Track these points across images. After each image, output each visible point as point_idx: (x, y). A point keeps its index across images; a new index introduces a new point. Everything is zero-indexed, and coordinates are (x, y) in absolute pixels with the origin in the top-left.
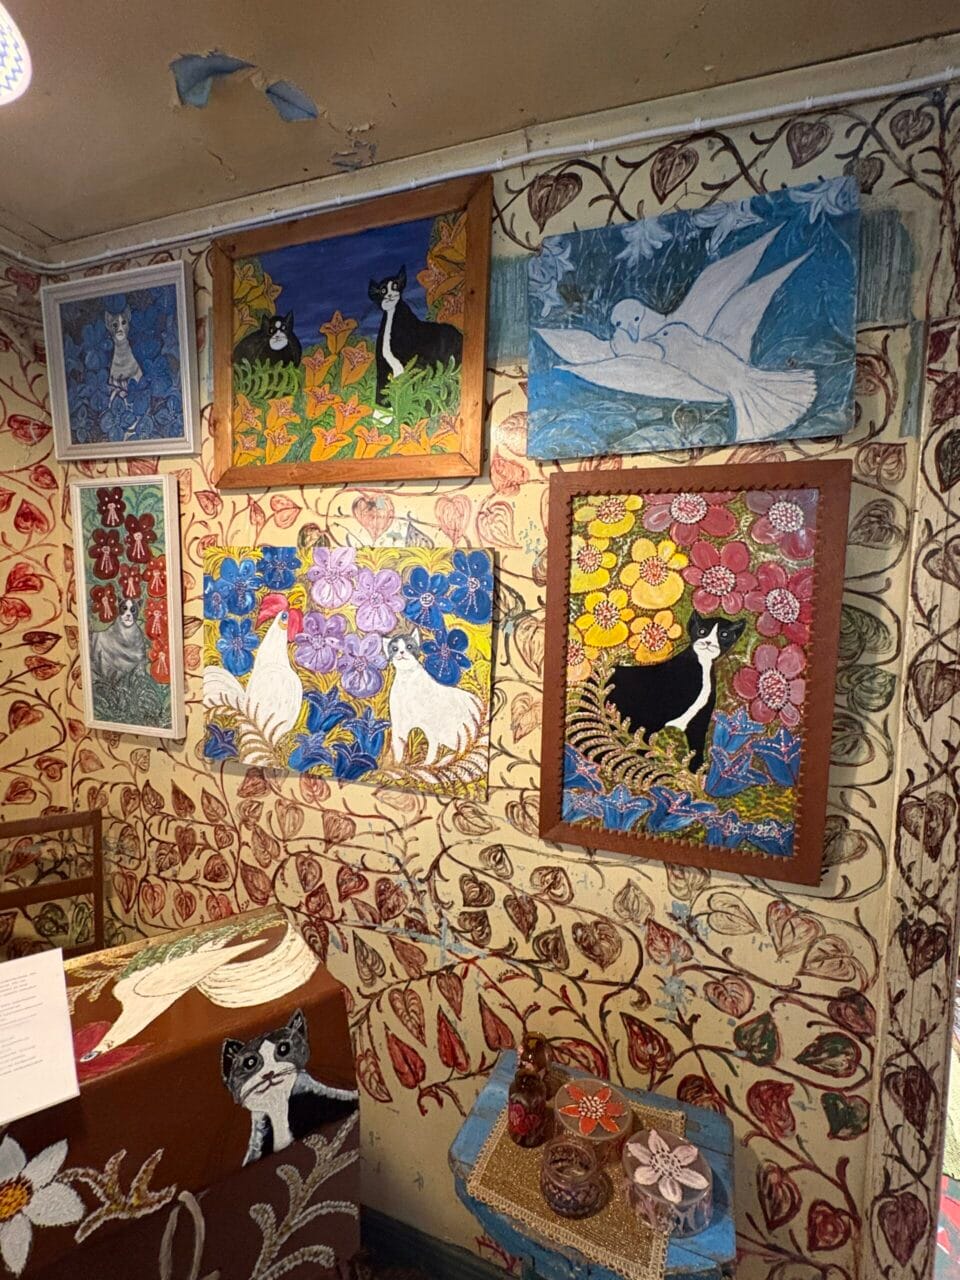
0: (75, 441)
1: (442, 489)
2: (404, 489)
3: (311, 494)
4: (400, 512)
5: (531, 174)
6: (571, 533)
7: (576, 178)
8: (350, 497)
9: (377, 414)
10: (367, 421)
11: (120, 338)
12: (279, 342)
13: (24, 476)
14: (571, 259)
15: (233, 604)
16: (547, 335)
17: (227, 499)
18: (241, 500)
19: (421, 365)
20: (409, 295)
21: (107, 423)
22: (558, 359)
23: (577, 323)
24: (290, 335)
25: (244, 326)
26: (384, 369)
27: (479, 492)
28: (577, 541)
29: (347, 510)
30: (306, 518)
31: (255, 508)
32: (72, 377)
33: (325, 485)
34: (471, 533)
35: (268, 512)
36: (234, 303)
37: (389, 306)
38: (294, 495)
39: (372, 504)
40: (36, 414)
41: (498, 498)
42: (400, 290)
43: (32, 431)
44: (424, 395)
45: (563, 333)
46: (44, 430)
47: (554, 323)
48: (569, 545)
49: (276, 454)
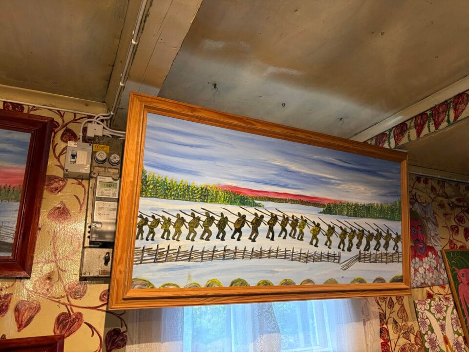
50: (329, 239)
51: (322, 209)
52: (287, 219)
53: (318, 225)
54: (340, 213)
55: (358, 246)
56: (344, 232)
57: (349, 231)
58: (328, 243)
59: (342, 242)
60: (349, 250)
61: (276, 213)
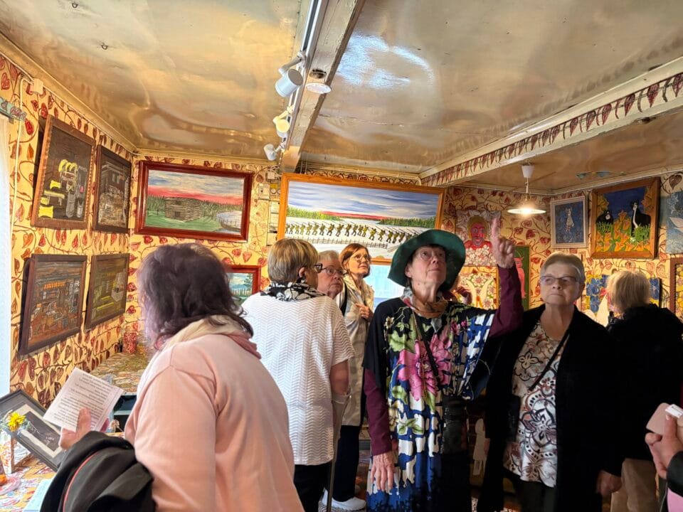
0: (557, 243)
1: (648, 260)
2: (639, 260)
3: (615, 260)
4: (637, 266)
5: (670, 175)
6: (676, 274)
7: (680, 177)
8: (625, 261)
9: (631, 239)
10: (629, 240)
11: (569, 215)
12: (608, 217)
13: (543, 254)
14: (678, 199)
15: (594, 291)
16: (671, 219)
17: (594, 260)
18: (598, 261)
19: (642, 226)
20: (640, 206)
21: (565, 238)
22: (675, 226)
23: (679, 216)
24: (611, 216)
25: (600, 213)
26: (633, 226)
27: (656, 262)
28: (677, 277)
29: (624, 265)
30: (613, 267)
31: (601, 264)
32: (557, 225)
33: (618, 258)
34: (655, 274)
35: (604, 265)
36: (598, 206)
37: (635, 209)
38: (611, 260)
39: (630, 264)
40: (547, 236)
41: (661, 263)
42: (638, 205)
43: (546, 241)
44: (643, 234)
45: (676, 219)
46: (549, 240)
47: (674, 216)
48: (675, 278)
49: (606, 249)
50: (381, 237)
51: (378, 222)
52: (357, 227)
53: (375, 230)
54: (390, 224)
55: (400, 241)
56: (391, 234)
57: (394, 233)
58: (381, 238)
59: (390, 238)
60: (394, 242)
61: (351, 224)
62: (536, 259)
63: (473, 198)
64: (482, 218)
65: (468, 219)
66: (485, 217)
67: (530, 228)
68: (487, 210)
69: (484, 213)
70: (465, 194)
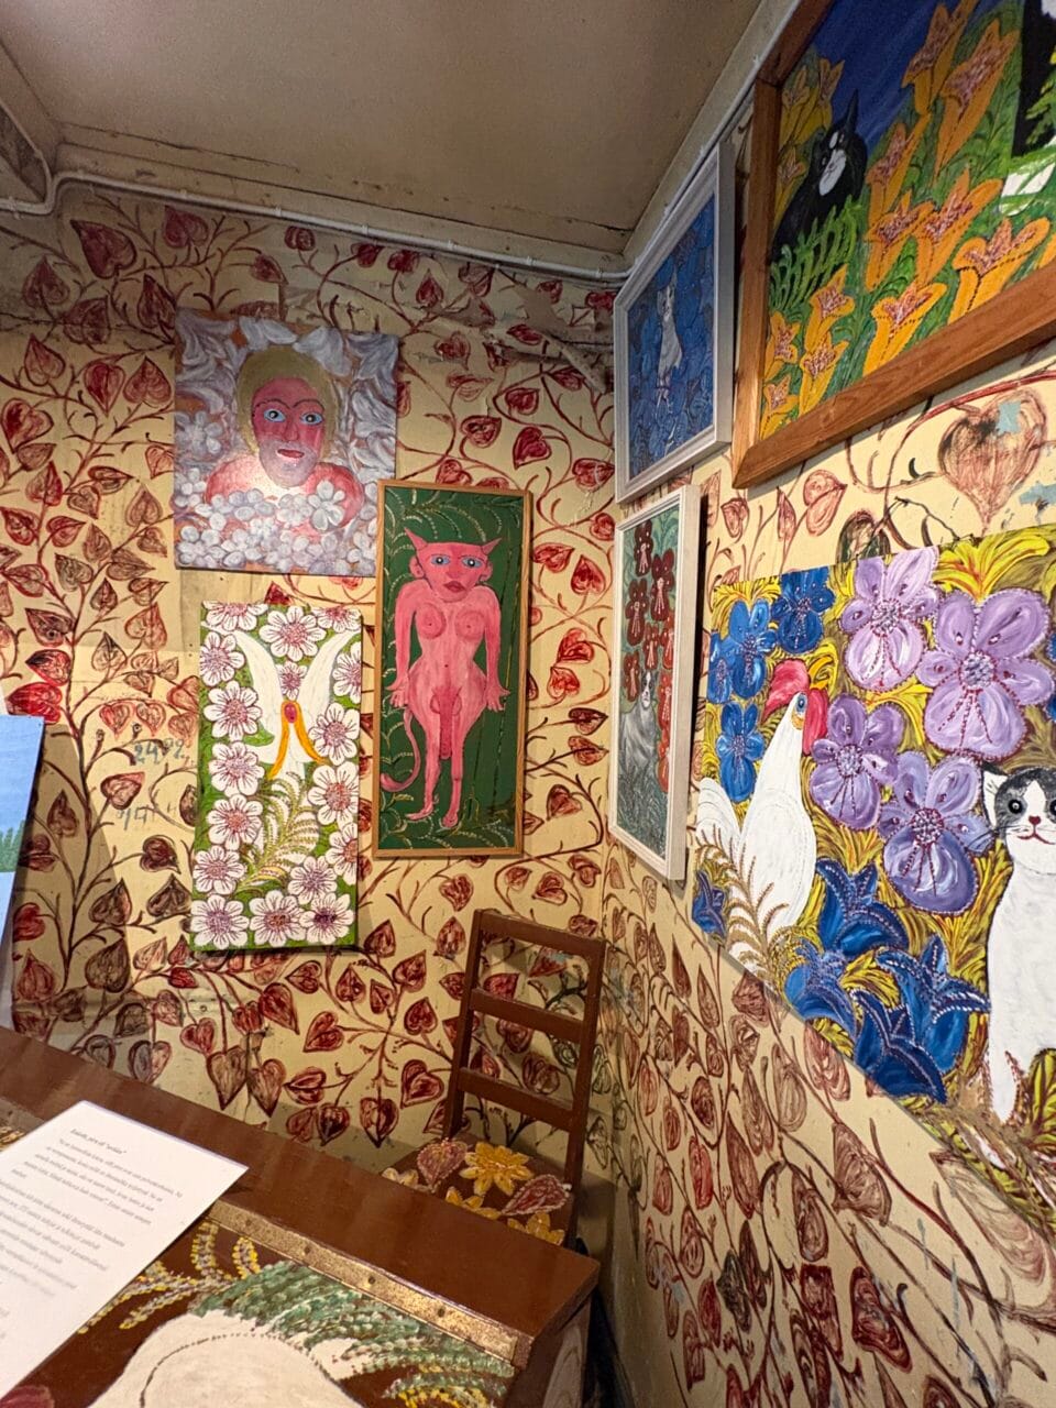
0: (632, 473)
3: (863, 448)
8: (936, 427)
10: (987, 217)
11: (667, 317)
12: (833, 174)
13: (584, 529)
15: (739, 678)
17: (754, 504)
18: (769, 500)
21: (654, 439)
24: (850, 145)
25: (788, 187)
29: (927, 462)
30: (852, 503)
31: (785, 510)
32: (633, 395)
33: (887, 422)
35: (801, 510)
36: (778, 159)
38: (836, 463)
39: (984, 429)
40: (598, 453)
46: (608, 470)
49: (813, 394)
62: (552, 551)
63: (266, 269)
64: (308, 360)
65: (238, 356)
66: (320, 357)
67: (530, 419)
68: (333, 325)
69: (319, 338)
70: (224, 242)
